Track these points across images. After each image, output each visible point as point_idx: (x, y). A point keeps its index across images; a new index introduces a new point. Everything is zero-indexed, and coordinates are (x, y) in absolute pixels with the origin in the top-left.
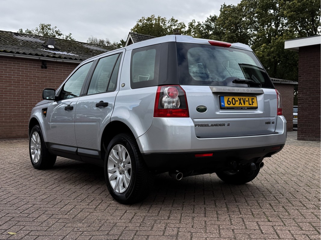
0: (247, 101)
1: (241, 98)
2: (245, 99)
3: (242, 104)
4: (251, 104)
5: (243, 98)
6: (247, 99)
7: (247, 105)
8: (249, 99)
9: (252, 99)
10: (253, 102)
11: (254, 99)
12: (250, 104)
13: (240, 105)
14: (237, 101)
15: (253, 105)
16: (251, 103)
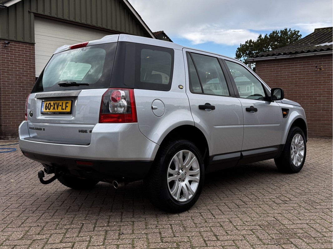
0: (60, 106)
1: (55, 103)
2: (59, 103)
3: (55, 109)
4: (64, 109)
5: (57, 103)
6: (61, 104)
7: (60, 110)
8: (63, 103)
9: (66, 103)
10: (66, 107)
11: (68, 103)
12: (62, 109)
13: (54, 111)
14: (52, 106)
15: (65, 109)
16: (64, 107)
